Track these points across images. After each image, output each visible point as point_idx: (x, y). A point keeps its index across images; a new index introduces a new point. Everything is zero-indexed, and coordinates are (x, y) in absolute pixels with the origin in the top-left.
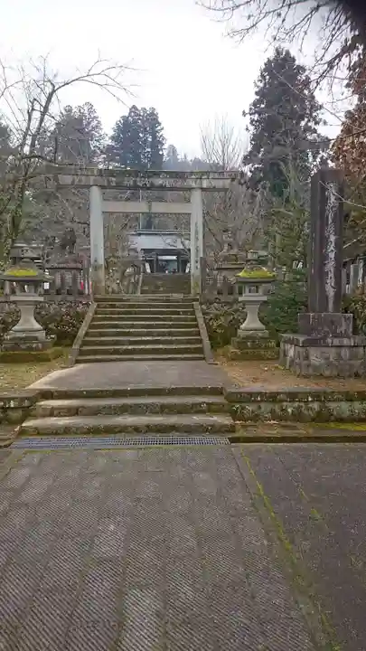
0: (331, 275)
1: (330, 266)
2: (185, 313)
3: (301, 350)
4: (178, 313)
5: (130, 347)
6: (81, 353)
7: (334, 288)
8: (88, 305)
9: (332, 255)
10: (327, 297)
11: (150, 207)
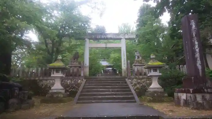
0: (199, 59)
1: (198, 55)
2: (122, 83)
3: (192, 95)
4: (119, 83)
5: (100, 97)
6: (79, 99)
7: (200, 65)
8: (82, 80)
9: (197, 50)
10: (198, 69)
11: (106, 45)
